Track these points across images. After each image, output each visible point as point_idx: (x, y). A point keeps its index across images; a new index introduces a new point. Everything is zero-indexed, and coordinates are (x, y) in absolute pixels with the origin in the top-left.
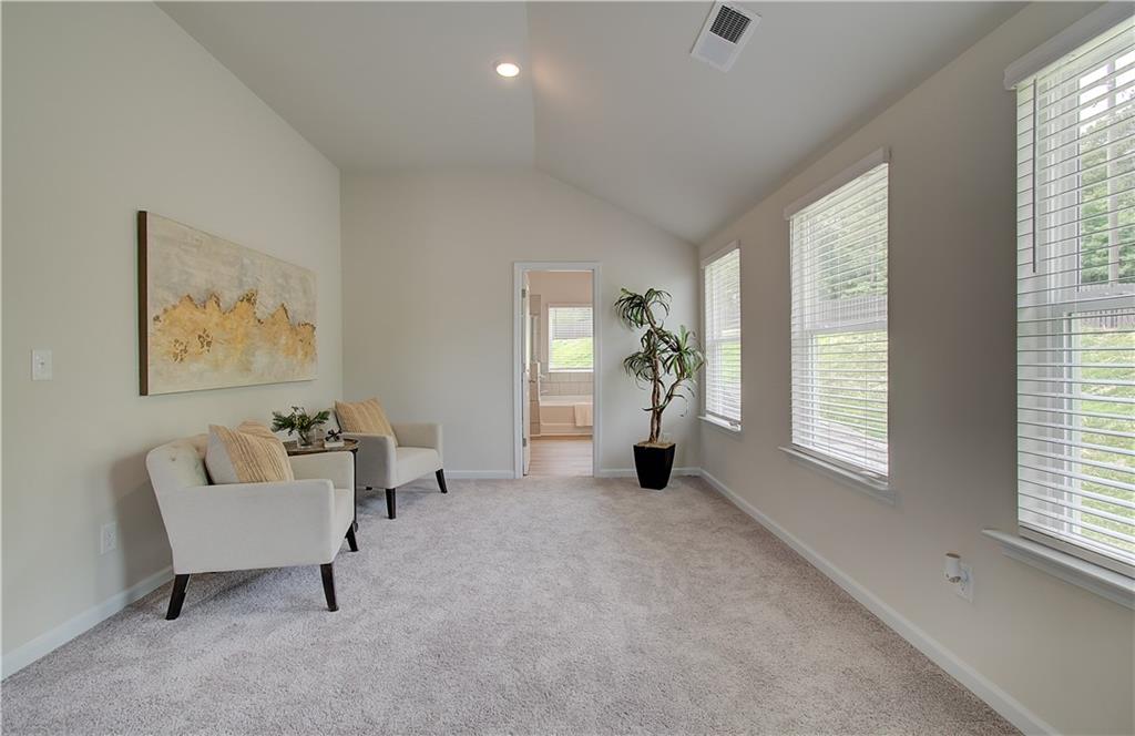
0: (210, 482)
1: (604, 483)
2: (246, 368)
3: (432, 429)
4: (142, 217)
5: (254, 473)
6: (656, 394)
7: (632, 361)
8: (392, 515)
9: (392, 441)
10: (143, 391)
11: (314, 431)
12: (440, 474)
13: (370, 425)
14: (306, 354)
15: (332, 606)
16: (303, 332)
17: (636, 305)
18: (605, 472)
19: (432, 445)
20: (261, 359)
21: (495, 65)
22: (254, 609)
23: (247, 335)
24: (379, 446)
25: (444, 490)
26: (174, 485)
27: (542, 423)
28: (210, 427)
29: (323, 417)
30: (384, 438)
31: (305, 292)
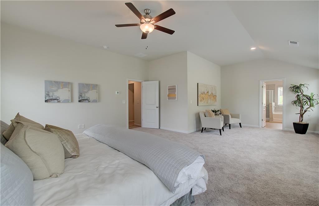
0: (205, 117)
1: (284, 131)
2: (207, 103)
3: (239, 115)
4: (198, 83)
5: (210, 116)
6: (301, 110)
7: (295, 102)
8: (230, 128)
9: (230, 116)
10: (198, 105)
11: (217, 113)
12: (240, 124)
13: (226, 113)
14: (215, 101)
15: (221, 135)
16: (215, 97)
17: (296, 89)
18: (286, 129)
19: (238, 118)
20: (209, 101)
21: (250, 49)
22: (211, 134)
23: (208, 98)
24: (228, 116)
25: (241, 127)
26: (202, 116)
27: (274, 118)
28: (206, 110)
29: (218, 111)
30: (229, 115)
31: (215, 90)
